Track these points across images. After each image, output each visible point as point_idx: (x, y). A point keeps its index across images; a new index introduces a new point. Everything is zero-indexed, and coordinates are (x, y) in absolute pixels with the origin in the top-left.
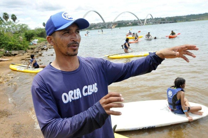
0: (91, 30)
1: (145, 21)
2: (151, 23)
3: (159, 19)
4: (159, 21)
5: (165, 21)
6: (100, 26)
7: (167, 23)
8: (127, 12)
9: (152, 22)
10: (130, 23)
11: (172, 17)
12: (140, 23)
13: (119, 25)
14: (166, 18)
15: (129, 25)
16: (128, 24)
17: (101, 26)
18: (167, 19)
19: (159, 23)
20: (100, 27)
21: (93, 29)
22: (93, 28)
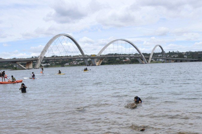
0: (64, 66)
1: (151, 57)
2: (161, 60)
3: (175, 53)
4: (174, 57)
5: (184, 57)
6: (78, 61)
7: (186, 61)
8: (121, 40)
9: (163, 59)
10: (128, 59)
11: (196, 52)
12: (142, 60)
13: (109, 60)
14: (187, 53)
15: (127, 62)
16: (125, 59)
17: (81, 61)
18: (188, 55)
19: (173, 60)
20: (78, 63)
21: (67, 66)
22: (66, 64)
